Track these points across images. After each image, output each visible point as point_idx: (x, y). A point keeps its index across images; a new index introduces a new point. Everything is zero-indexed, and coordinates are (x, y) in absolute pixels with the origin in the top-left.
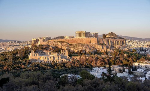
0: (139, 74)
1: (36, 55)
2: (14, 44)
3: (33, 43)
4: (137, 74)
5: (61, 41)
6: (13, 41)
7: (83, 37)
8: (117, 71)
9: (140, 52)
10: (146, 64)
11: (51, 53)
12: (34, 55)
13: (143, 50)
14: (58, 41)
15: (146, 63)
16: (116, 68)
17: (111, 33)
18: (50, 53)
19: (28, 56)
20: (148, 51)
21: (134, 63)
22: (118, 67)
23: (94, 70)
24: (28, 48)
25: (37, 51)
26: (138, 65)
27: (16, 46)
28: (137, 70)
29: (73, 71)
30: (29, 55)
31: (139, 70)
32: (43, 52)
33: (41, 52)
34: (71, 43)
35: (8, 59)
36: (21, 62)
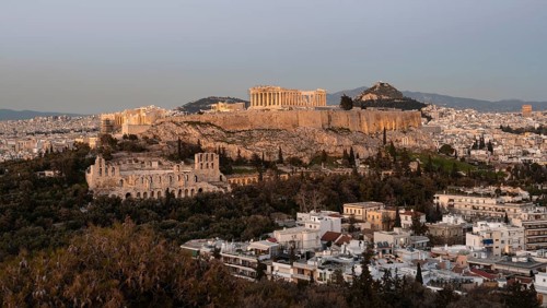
0: (447, 233)
1: (110, 173)
2: (50, 125)
3: (103, 130)
4: (439, 233)
5: (199, 123)
6: (47, 115)
7: (272, 106)
8: (378, 222)
9: (473, 152)
10: (475, 199)
11: (164, 163)
12: (104, 170)
13: (482, 146)
14: (190, 123)
15: (476, 194)
16: (376, 214)
17: (382, 84)
18: (160, 163)
19: (84, 175)
20: (500, 148)
21: (436, 196)
22: (382, 210)
23: (300, 222)
24: (86, 146)
25: (117, 157)
26: (450, 200)
27: (58, 132)
28: (441, 219)
29: (228, 227)
30: (89, 172)
31: (448, 220)
32: (137, 161)
33: (130, 161)
34: (231, 129)
35: (15, 187)
36: (59, 198)
